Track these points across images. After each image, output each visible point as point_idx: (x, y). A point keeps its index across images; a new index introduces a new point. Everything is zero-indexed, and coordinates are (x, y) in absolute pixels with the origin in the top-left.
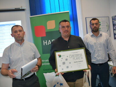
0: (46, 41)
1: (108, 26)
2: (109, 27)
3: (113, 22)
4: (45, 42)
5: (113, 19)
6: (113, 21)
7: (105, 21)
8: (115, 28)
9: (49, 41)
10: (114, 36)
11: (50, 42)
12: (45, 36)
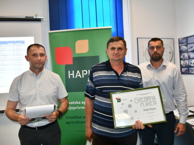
0: (73, 71)
1: (171, 52)
2: (173, 54)
3: (180, 47)
4: (71, 73)
5: (179, 43)
6: (180, 45)
7: (167, 45)
8: (182, 57)
9: (78, 71)
10: (181, 70)
11: (78, 74)
12: (72, 63)
